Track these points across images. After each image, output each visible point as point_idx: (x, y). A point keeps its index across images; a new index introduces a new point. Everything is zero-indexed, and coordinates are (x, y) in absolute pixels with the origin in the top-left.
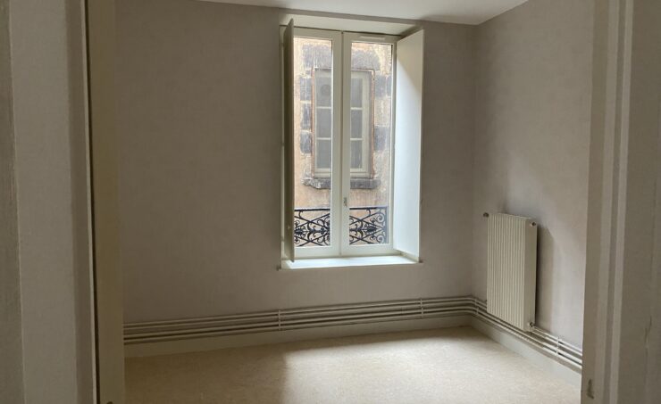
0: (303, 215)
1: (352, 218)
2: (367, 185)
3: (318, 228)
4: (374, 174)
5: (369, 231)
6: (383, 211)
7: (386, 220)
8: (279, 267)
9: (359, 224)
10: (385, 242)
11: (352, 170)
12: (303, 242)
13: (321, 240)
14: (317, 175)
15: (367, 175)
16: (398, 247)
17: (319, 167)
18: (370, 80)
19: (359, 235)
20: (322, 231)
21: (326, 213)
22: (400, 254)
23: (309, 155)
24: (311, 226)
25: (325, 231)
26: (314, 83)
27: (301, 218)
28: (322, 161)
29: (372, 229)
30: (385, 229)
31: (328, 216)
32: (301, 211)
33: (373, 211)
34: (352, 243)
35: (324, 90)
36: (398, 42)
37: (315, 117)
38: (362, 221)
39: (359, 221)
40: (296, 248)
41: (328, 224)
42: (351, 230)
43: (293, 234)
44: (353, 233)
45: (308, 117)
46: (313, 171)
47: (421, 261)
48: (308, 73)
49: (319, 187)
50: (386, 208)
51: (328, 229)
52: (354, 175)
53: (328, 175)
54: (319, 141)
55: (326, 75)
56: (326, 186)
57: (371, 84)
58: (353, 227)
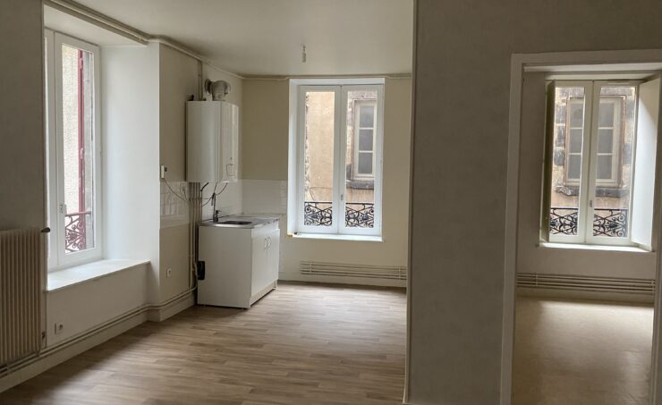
0: (556, 212)
1: (596, 216)
2: (614, 193)
3: (568, 222)
4: (623, 184)
5: (611, 227)
6: (624, 213)
7: (626, 220)
8: (538, 245)
9: (602, 222)
10: (625, 236)
11: (598, 180)
12: (555, 231)
13: (570, 231)
14: (569, 184)
15: (616, 185)
16: (635, 240)
17: (570, 177)
18: (622, 104)
19: (602, 229)
20: (571, 225)
21: (575, 211)
22: (637, 246)
23: (561, 168)
24: (562, 220)
25: (573, 225)
26: (569, 109)
27: (554, 214)
28: (573, 172)
29: (613, 226)
30: (625, 226)
31: (576, 213)
32: (555, 209)
33: (615, 212)
34: (595, 235)
35: (577, 114)
36: (641, 85)
37: (568, 137)
38: (605, 219)
39: (602, 219)
40: (551, 234)
41: (576, 219)
42: (595, 225)
43: (548, 225)
44: (597, 228)
45: (562, 137)
46: (564, 180)
47: (653, 251)
48: (563, 101)
49: (569, 193)
50: (626, 210)
51: (576, 223)
52: (599, 184)
53: (577, 184)
54: (571, 156)
55: (579, 102)
56: (575, 194)
57: (622, 108)
58: (597, 223)
